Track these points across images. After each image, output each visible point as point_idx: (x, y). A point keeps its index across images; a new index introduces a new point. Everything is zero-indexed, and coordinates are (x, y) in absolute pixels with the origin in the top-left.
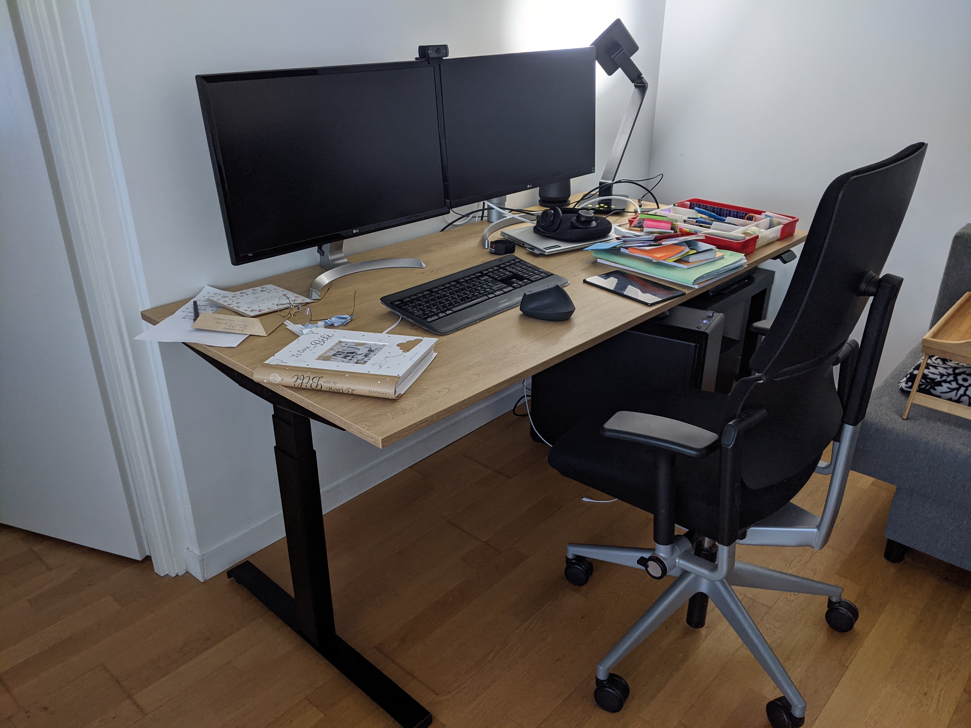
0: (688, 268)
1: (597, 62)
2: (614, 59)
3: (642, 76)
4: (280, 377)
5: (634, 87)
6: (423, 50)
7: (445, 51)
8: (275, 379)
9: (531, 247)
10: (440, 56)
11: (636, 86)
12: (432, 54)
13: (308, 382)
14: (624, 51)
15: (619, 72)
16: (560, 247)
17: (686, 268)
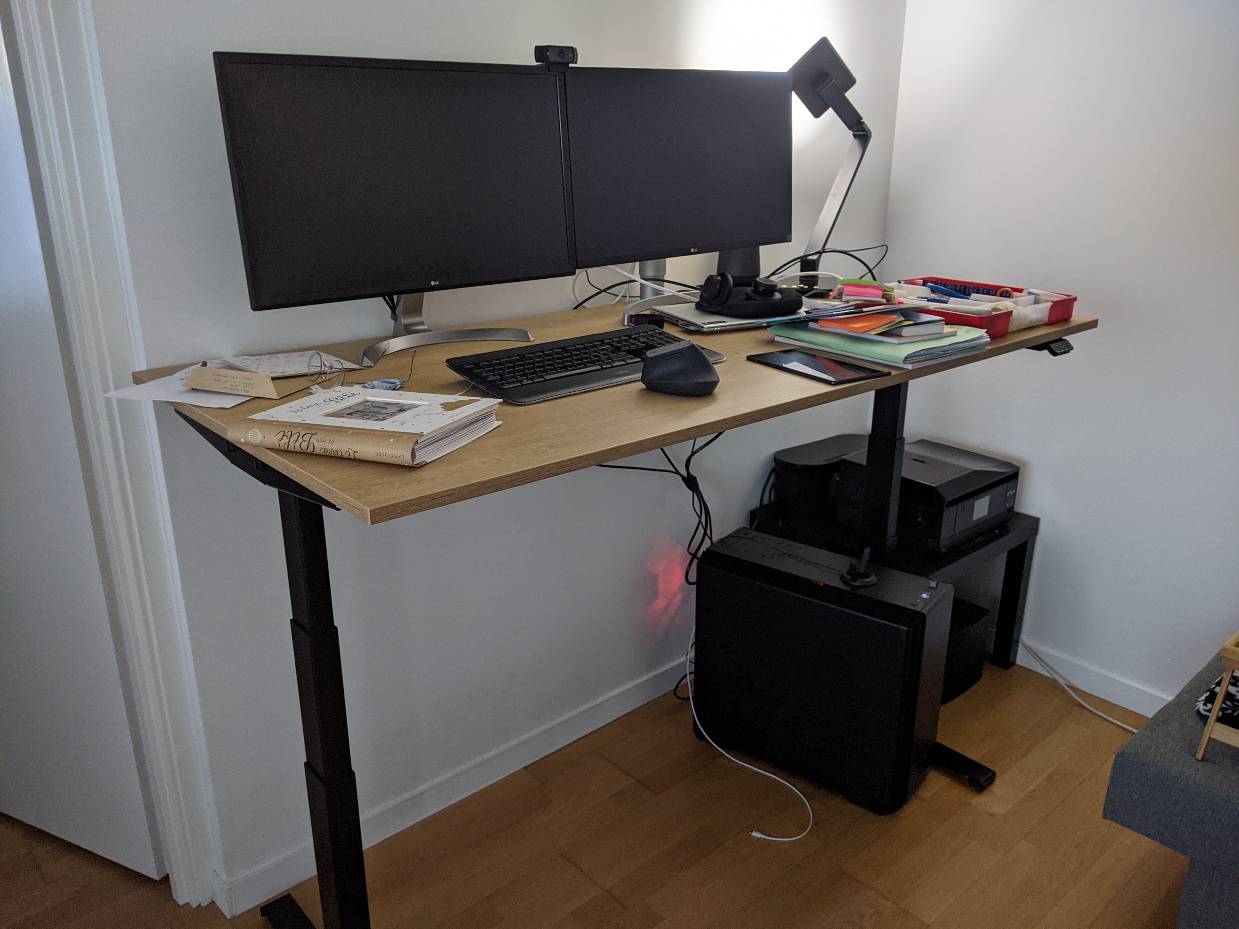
0: (899, 343)
1: (794, 94)
2: (820, 93)
3: (862, 120)
4: (261, 434)
5: (853, 137)
6: (541, 52)
7: (571, 55)
8: (255, 436)
9: (686, 323)
10: (565, 60)
11: (855, 136)
12: (553, 57)
13: (297, 440)
14: (834, 83)
15: (830, 112)
16: (724, 322)
17: (896, 343)
